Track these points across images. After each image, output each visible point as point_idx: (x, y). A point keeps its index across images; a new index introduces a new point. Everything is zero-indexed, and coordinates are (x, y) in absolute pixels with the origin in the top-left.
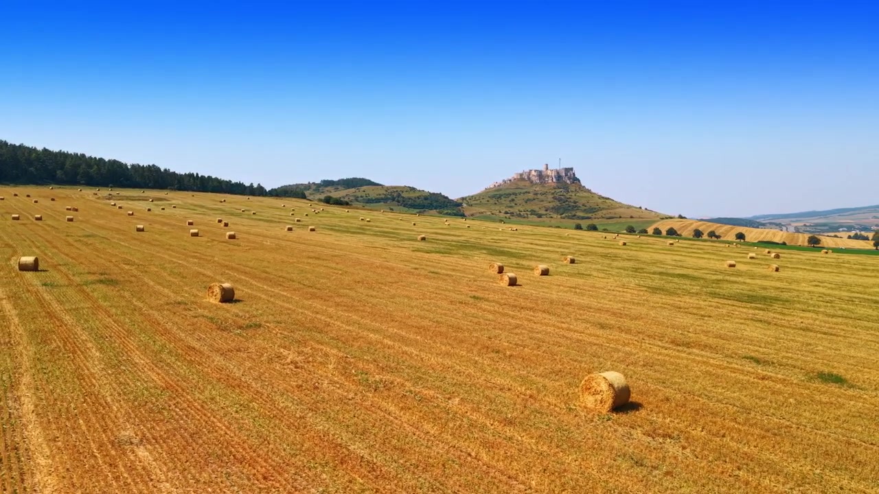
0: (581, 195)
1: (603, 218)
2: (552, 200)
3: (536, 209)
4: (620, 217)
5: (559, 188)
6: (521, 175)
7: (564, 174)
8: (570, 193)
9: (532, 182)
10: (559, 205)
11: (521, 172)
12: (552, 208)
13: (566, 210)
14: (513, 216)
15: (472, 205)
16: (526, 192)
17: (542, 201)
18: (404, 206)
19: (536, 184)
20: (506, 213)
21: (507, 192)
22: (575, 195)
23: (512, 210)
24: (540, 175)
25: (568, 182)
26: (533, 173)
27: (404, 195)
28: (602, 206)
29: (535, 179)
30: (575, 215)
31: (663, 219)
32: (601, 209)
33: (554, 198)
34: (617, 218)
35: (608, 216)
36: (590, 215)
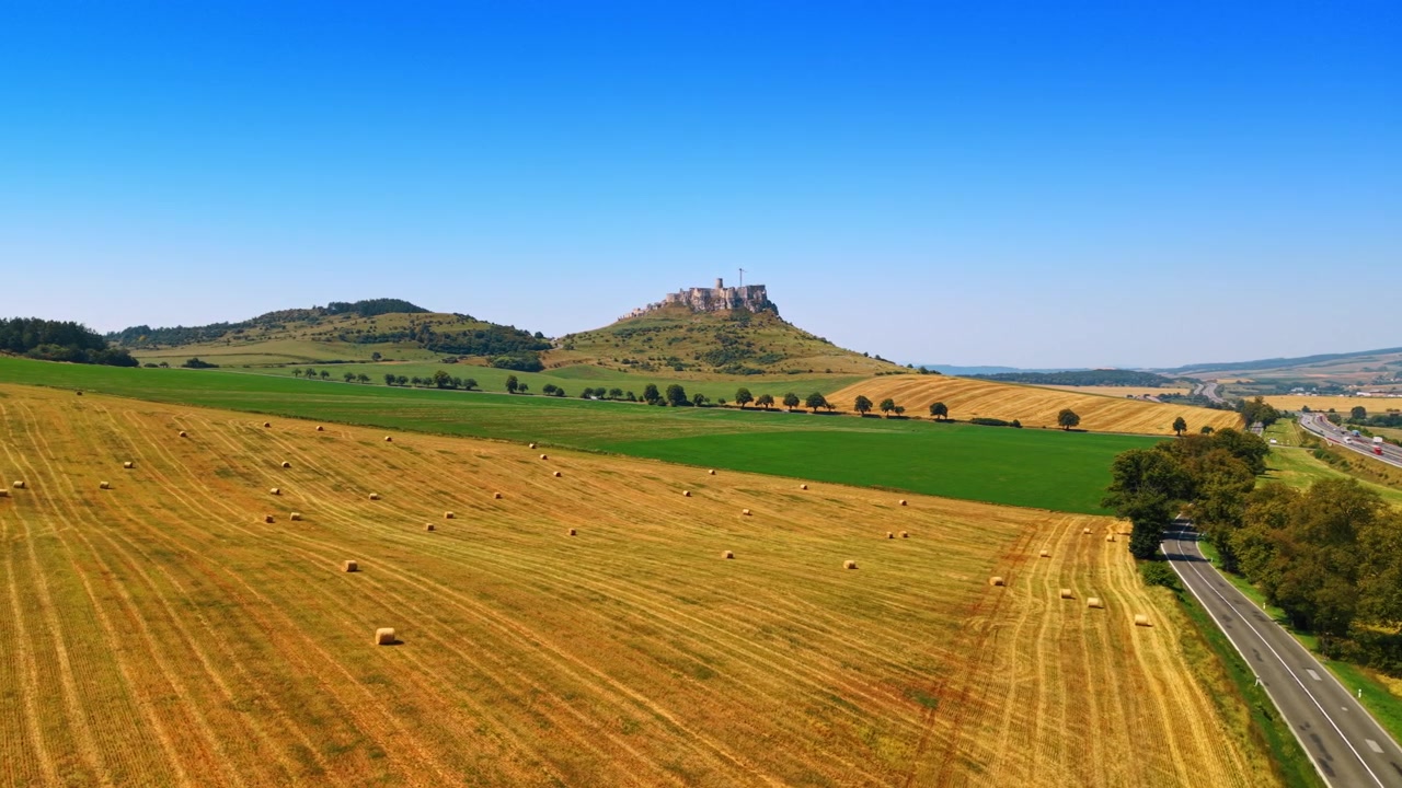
0: (767, 331)
1: (783, 371)
2: (714, 340)
3: (680, 354)
4: (811, 371)
5: (732, 320)
6: (677, 296)
7: (746, 297)
8: (746, 330)
9: (693, 309)
10: (722, 348)
11: (677, 292)
12: (707, 355)
13: (728, 358)
14: (634, 367)
15: (572, 348)
16: (676, 327)
17: (698, 342)
18: (430, 349)
19: (700, 312)
20: (626, 362)
21: (645, 326)
22: (755, 333)
23: (638, 357)
24: (707, 295)
25: (752, 309)
26: (696, 294)
27: (436, 329)
28: (789, 352)
29: (698, 303)
30: (740, 367)
31: (881, 374)
32: (787, 357)
33: (718, 337)
34: (805, 372)
35: (793, 368)
36: (764, 367)
